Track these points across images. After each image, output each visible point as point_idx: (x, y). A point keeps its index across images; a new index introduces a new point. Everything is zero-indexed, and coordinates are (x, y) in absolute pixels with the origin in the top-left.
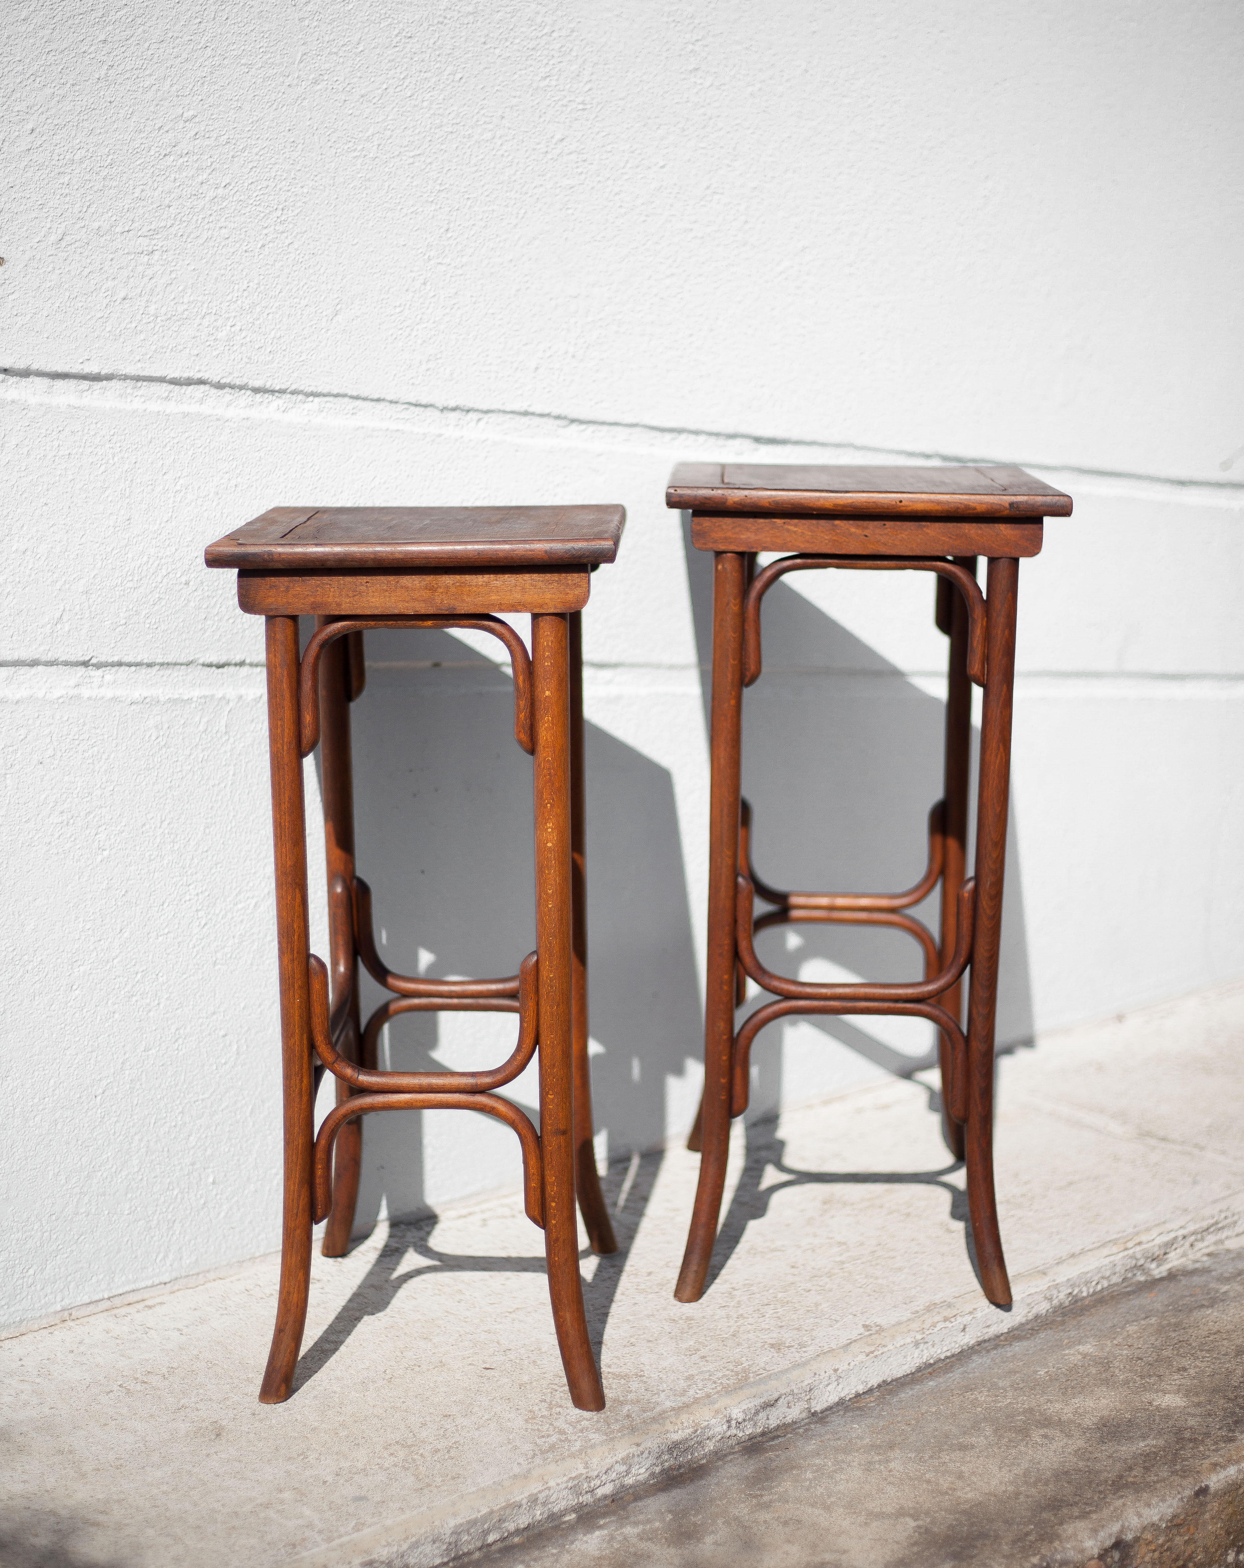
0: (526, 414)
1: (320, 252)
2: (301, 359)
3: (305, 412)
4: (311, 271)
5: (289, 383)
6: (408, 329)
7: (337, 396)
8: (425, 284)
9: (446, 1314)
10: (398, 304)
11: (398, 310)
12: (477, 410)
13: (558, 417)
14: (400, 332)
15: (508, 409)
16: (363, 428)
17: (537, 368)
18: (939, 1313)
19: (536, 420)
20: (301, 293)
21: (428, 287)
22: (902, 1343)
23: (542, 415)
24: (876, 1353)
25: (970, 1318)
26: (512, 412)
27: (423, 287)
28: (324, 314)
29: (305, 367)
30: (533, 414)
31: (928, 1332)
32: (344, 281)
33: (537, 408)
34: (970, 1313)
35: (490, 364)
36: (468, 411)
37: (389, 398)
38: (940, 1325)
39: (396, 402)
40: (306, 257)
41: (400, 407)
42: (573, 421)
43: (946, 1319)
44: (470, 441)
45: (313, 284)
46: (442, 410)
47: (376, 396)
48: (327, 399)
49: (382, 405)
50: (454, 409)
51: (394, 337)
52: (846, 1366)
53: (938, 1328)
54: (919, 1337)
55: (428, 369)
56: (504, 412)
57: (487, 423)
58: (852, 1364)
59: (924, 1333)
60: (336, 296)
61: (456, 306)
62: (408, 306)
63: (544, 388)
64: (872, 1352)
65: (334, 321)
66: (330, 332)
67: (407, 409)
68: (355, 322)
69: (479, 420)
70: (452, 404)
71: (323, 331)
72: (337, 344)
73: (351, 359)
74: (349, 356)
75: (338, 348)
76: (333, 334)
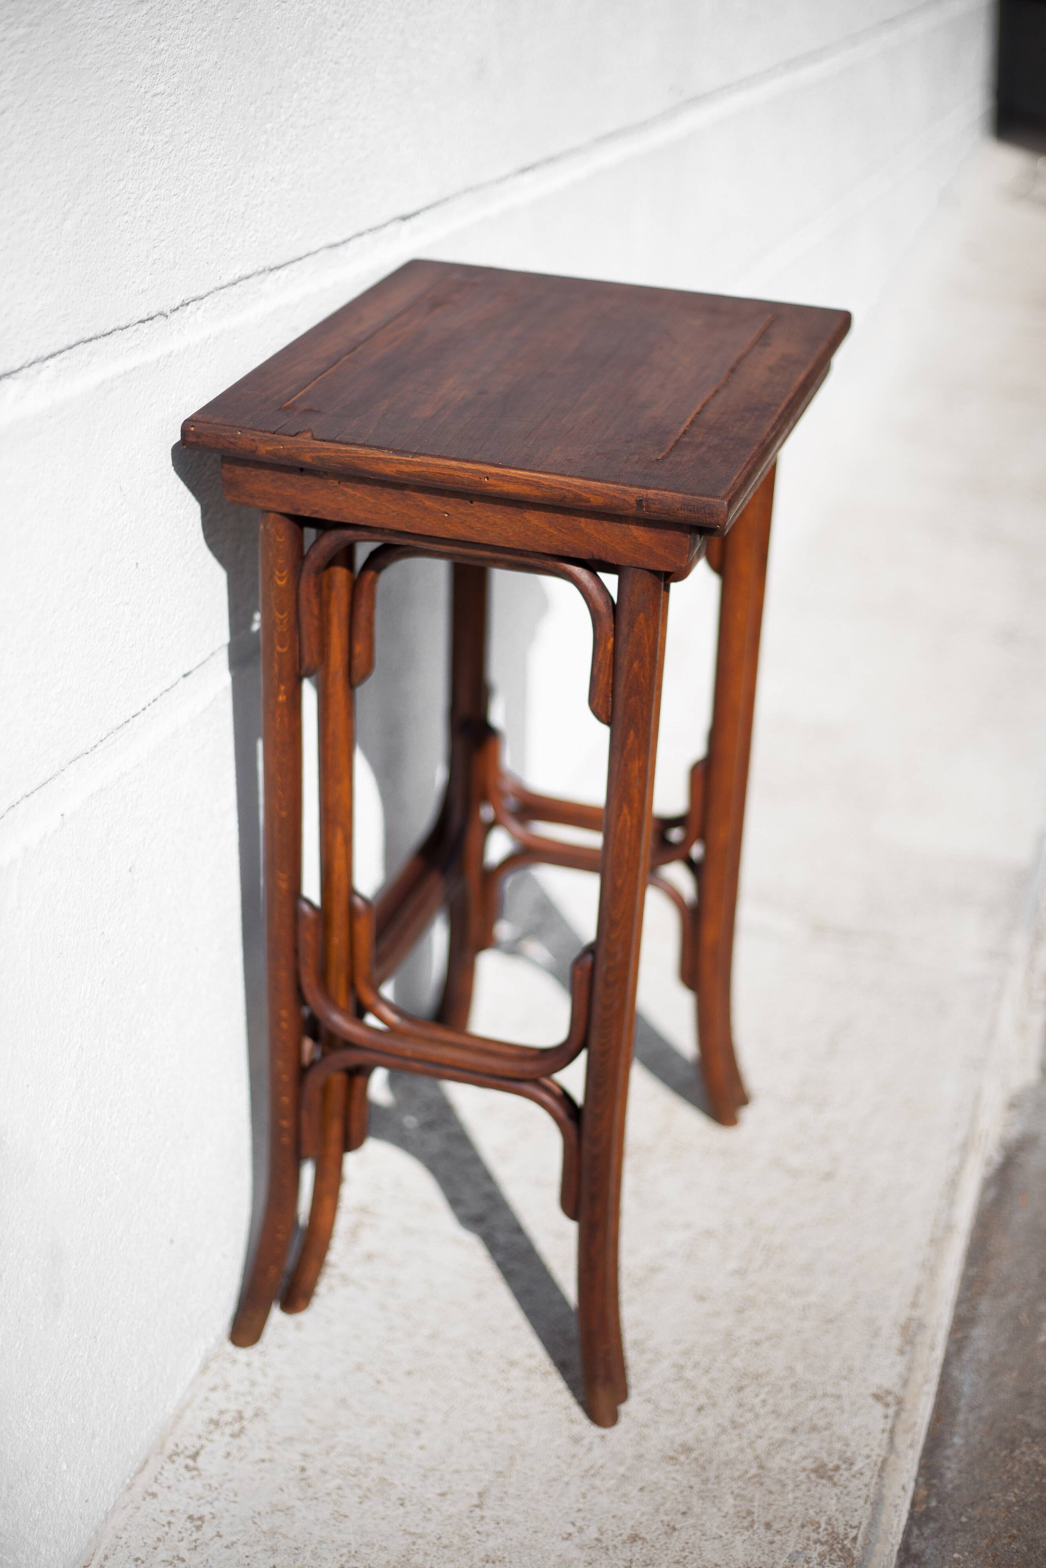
70: (178, 301)
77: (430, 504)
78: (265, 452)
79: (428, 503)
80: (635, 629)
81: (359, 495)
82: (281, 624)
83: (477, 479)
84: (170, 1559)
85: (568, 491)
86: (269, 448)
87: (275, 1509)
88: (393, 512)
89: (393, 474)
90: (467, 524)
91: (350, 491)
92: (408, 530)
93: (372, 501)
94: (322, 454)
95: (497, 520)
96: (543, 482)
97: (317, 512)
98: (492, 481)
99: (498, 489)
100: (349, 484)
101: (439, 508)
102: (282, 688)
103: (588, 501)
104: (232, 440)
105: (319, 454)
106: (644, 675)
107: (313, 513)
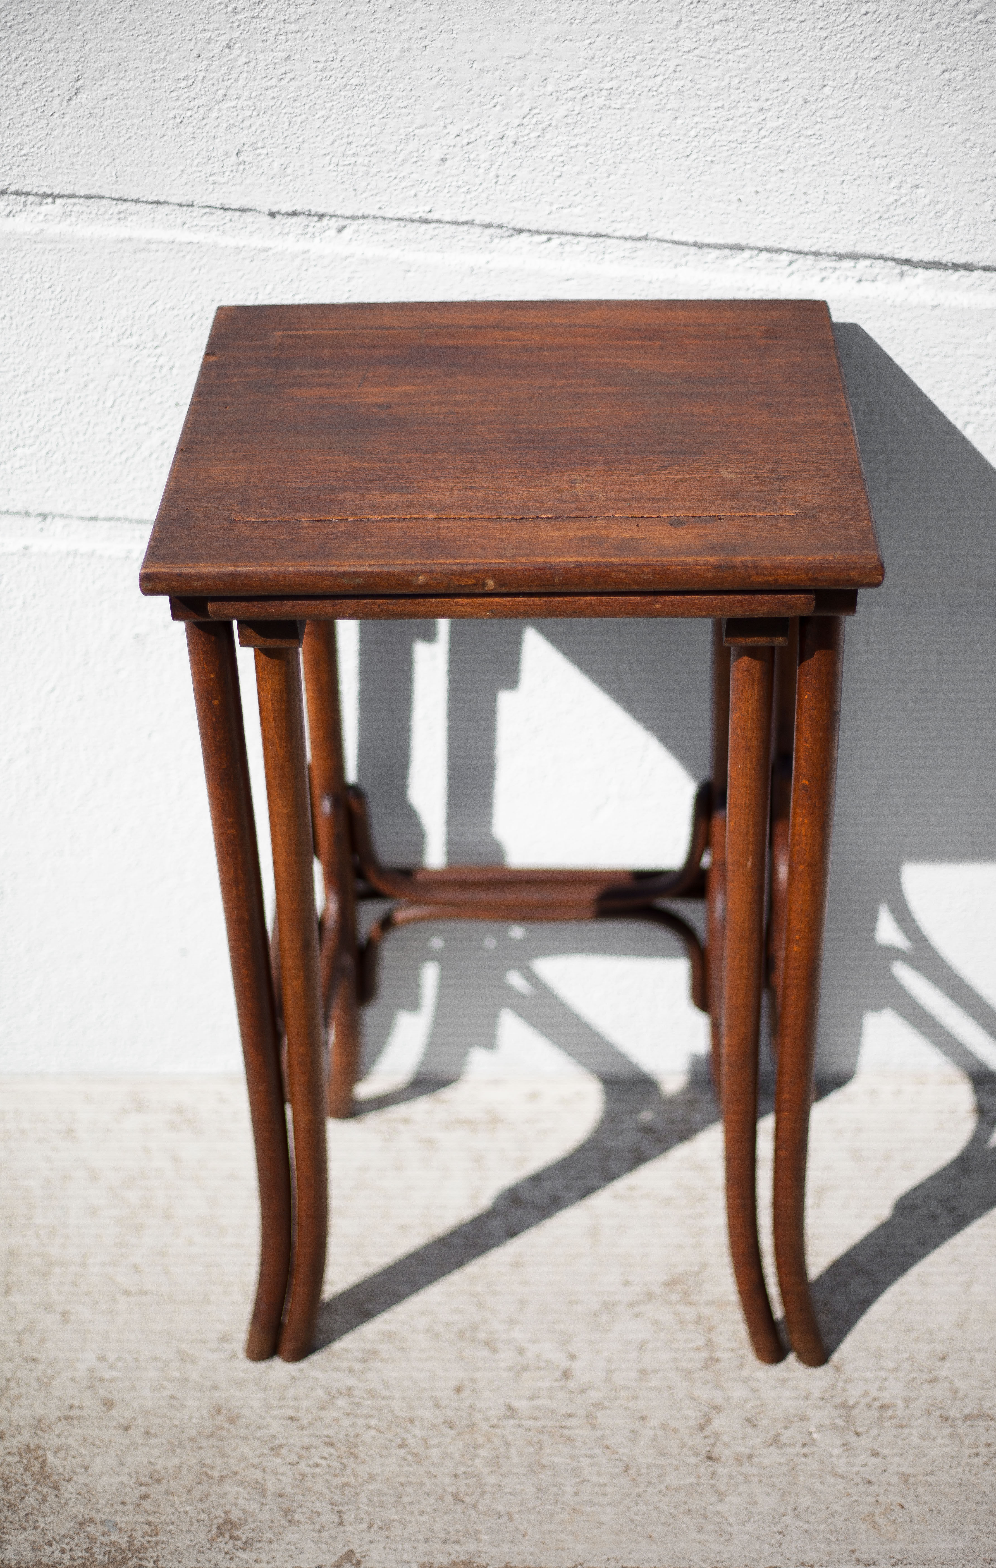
1: (41, 11)
2: (23, 152)
3: (41, 218)
4: (28, 37)
5: (7, 183)
6: (203, 109)
8: (229, 46)
10: (182, 76)
11: (183, 84)
12: (337, 216)
13: (488, 226)
14: (189, 113)
16: (130, 239)
17: (444, 160)
20: (14, 67)
21: (236, 51)
27: (227, 51)
28: (56, 92)
29: (28, 163)
32: (87, 48)
36: (321, 216)
37: (176, 199)
39: (192, 206)
40: (19, 19)
41: (198, 212)
45: (33, 54)
46: (271, 216)
50: (294, 214)
51: (178, 120)
55: (240, 163)
56: (384, 218)
57: (356, 232)
60: (73, 69)
61: (289, 76)
62: (200, 78)
65: (73, 102)
66: (67, 118)
67: (210, 214)
68: (108, 102)
69: (342, 229)
70: (289, 207)
71: (56, 115)
72: (81, 132)
73: (106, 150)
74: (101, 147)
75: (82, 136)
76: (73, 120)
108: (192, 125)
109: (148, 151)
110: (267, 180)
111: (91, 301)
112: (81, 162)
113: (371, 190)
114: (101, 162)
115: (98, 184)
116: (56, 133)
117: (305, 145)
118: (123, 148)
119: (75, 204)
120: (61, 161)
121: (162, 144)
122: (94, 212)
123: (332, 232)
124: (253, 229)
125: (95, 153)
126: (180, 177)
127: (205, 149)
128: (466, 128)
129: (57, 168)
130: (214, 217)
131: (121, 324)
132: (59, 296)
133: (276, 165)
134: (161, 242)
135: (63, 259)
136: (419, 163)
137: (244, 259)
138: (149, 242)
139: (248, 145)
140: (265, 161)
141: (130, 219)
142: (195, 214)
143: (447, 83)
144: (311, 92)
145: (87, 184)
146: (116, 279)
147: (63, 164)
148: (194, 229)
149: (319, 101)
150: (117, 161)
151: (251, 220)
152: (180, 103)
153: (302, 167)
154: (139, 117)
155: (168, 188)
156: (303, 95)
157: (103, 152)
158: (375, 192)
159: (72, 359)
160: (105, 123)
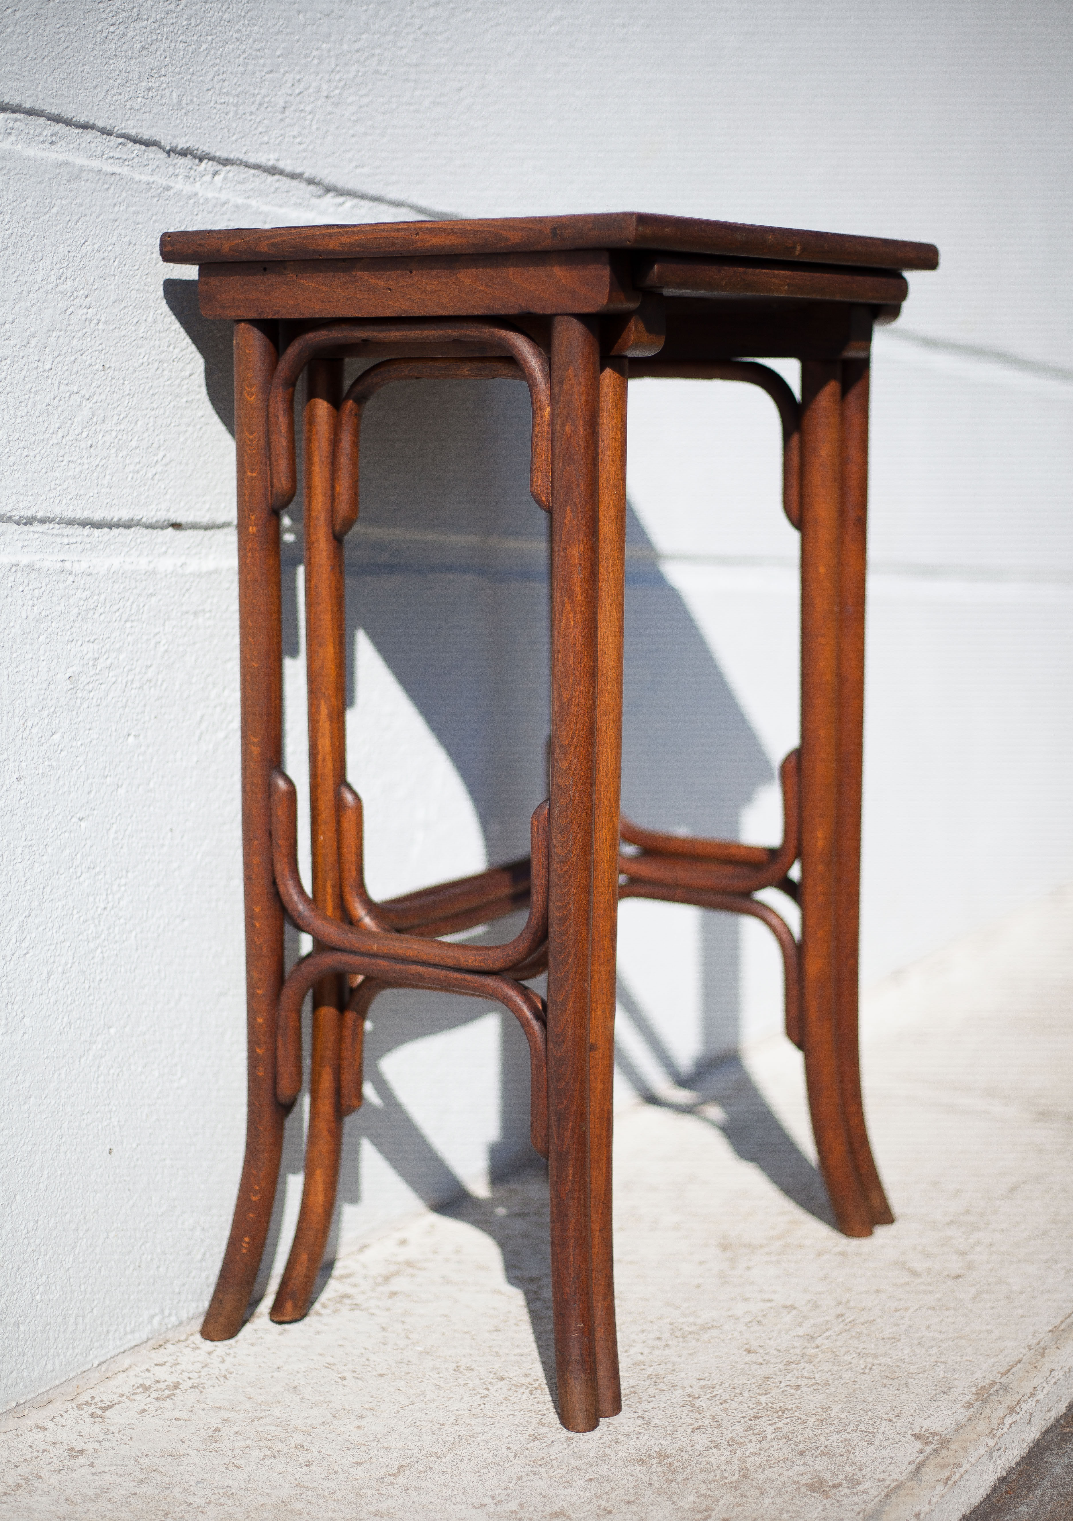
0: (273, 171)
6: (122, 27)
7: (31, 112)
9: (299, 1490)
12: (212, 159)
13: (311, 182)
14: (112, 29)
15: (252, 160)
16: (67, 163)
18: (1000, 1402)
19: (285, 182)
22: (977, 1457)
23: (293, 176)
24: (954, 1478)
25: (1034, 1403)
26: (256, 167)
30: (281, 173)
31: (998, 1434)
33: (287, 165)
34: (1033, 1395)
35: (227, 93)
36: (202, 158)
37: (100, 124)
38: (1008, 1420)
39: (110, 133)
41: (115, 141)
42: (329, 189)
43: (1012, 1411)
44: (207, 200)
46: (168, 153)
47: (82, 119)
48: (17, 116)
49: (90, 134)
50: (184, 153)
51: (104, 34)
52: (928, 1507)
53: (1007, 1426)
54: (991, 1443)
55: (149, 90)
56: (247, 165)
57: (225, 178)
58: (933, 1500)
59: (994, 1436)
63: (294, 137)
64: (949, 1478)
66: (18, 15)
67: (124, 145)
69: (215, 173)
70: (182, 143)
71: (9, 11)
72: (29, 34)
73: (49, 58)
74: (44, 54)
75: (30, 39)
76: (23, 18)
77: (375, 281)
78: (228, 248)
79: (373, 281)
80: (565, 386)
81: (314, 286)
82: (251, 445)
83: (408, 237)
84: (26, 1475)
85: (489, 232)
86: (232, 244)
87: (166, 1453)
88: (344, 297)
89: (337, 248)
90: (408, 296)
91: (306, 283)
92: (357, 315)
93: (325, 289)
94: (276, 240)
95: (434, 287)
96: (467, 227)
97: (278, 312)
98: (421, 237)
99: (428, 244)
100: (305, 275)
101: (382, 284)
102: (253, 518)
103: (507, 239)
104: (201, 242)
105: (273, 241)
106: (577, 442)
107: (275, 314)
108: (114, 41)
109: (81, 64)
110: (168, 111)
111: (34, 236)
112: (27, 69)
113: (239, 132)
114: (44, 71)
115: (41, 96)
116: (8, 30)
117: (194, 78)
118: (62, 58)
119: (16, 120)
120: (12, 65)
121: (92, 58)
122: (32, 132)
123: (208, 178)
124: (154, 167)
125: (40, 59)
126: (105, 98)
127: (124, 70)
128: (298, 77)
129: (9, 72)
130: (125, 149)
131: (58, 265)
132: (7, 226)
133: (175, 95)
134: (91, 170)
135: (11, 181)
136: (269, 109)
137: (152, 197)
138: (81, 170)
139: (154, 71)
140: (167, 90)
141: (59, 144)
142: (112, 144)
143: (284, 30)
144: (198, 23)
145: (33, 94)
146: (54, 211)
147: (14, 68)
148: (110, 161)
149: (204, 33)
150: (57, 72)
151: (152, 156)
152: (106, 16)
153: (192, 100)
154: (75, 25)
155: (96, 108)
156: (192, 25)
157: (46, 60)
158: (242, 135)
159: (17, 307)
160: (48, 27)
